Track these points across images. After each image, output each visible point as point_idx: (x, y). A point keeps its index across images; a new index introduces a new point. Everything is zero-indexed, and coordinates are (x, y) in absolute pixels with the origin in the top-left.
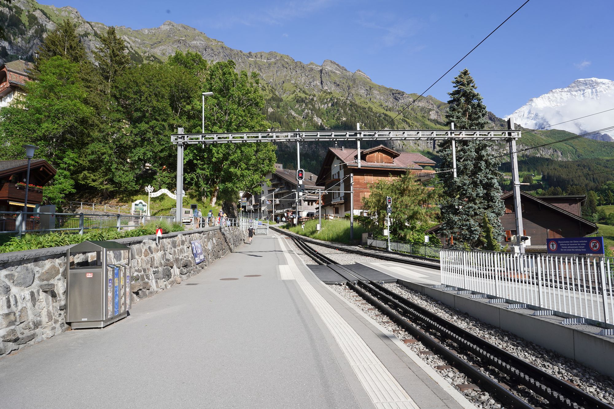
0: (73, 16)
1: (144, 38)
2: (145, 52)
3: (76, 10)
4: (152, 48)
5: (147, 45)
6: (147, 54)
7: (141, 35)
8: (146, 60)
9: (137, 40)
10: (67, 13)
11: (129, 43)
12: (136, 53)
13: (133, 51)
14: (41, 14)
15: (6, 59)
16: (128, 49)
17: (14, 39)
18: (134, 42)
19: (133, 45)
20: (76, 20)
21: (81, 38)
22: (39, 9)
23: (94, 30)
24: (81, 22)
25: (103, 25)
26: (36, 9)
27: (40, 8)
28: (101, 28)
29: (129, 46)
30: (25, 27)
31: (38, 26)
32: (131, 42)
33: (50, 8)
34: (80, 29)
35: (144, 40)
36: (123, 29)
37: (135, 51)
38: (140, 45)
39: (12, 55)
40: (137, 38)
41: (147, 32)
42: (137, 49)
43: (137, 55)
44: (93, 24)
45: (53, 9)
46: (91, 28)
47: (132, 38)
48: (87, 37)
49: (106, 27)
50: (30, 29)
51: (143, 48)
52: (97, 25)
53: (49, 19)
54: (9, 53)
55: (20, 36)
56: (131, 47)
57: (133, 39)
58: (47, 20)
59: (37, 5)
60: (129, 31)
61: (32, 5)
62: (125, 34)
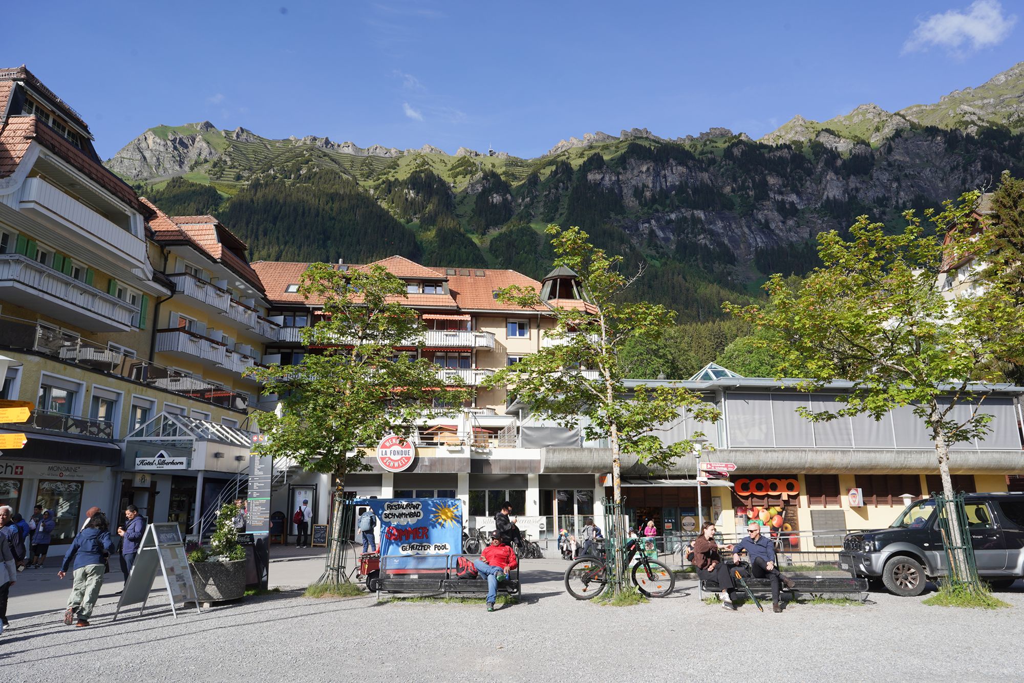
0: (870, 116)
1: (1001, 92)
2: (1010, 115)
3: (872, 106)
4: (1021, 102)
5: (1009, 102)
6: (1015, 117)
7: (993, 90)
8: (1015, 127)
9: (985, 101)
10: (860, 117)
11: (974, 114)
12: (992, 124)
13: (985, 124)
14: (827, 135)
15: (796, 217)
16: (975, 125)
17: (802, 185)
18: (982, 108)
19: (981, 113)
20: (877, 120)
21: (892, 143)
22: (822, 130)
23: (908, 121)
24: (885, 118)
25: (920, 106)
26: (819, 132)
27: (824, 128)
28: (917, 113)
29: (975, 118)
30: (811, 164)
31: (827, 154)
32: (977, 111)
33: (836, 120)
34: (887, 130)
35: (1000, 96)
36: (956, 96)
37: (988, 122)
38: (995, 107)
39: (803, 209)
40: (985, 98)
41: (1002, 78)
42: (991, 118)
43: (995, 128)
44: (902, 113)
45: (839, 121)
46: (903, 120)
47: (976, 103)
48: (901, 137)
49: (925, 108)
50: (817, 163)
51: (1004, 110)
52: (909, 112)
53: (839, 137)
54: (799, 207)
55: (808, 178)
56: (979, 119)
57: (979, 103)
58: (837, 139)
59: (817, 126)
60: (969, 93)
61: (812, 130)
62: (961, 102)
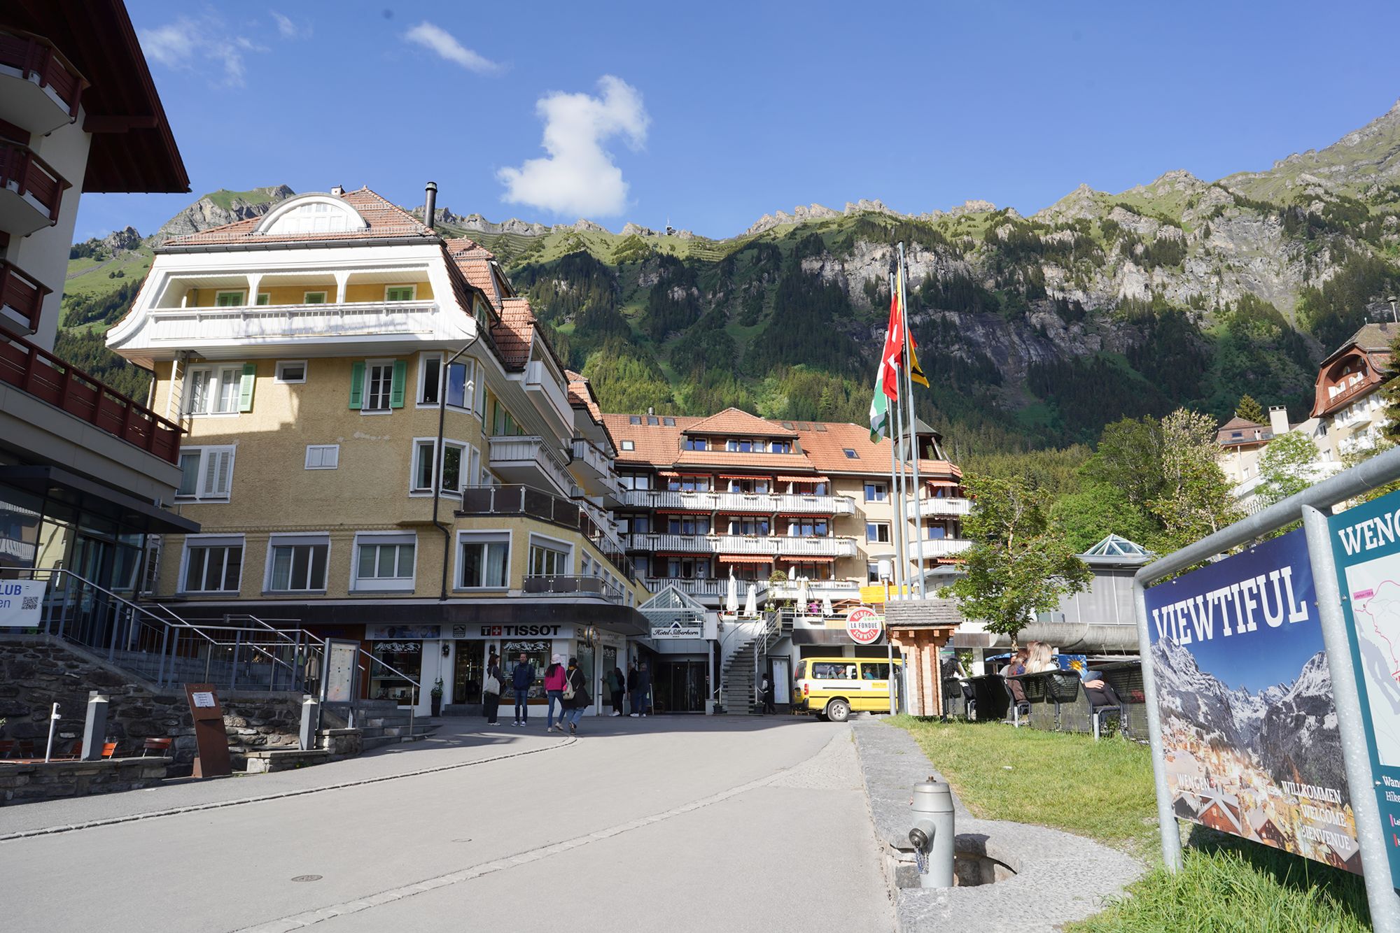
0: (1180, 187)
1: (1354, 157)
2: (1368, 188)
3: (1183, 173)
4: (1381, 171)
5: (1365, 170)
6: (1374, 191)
7: (1343, 154)
8: (1374, 204)
9: (1334, 169)
10: (1168, 187)
11: (1320, 186)
12: (1344, 199)
13: (1334, 200)
14: (1123, 211)
15: (1083, 322)
16: (1321, 200)
17: (1090, 280)
18: (1329, 177)
19: (1328, 184)
20: (1189, 192)
21: (1210, 223)
22: (1117, 205)
23: (1232, 194)
24: (1200, 191)
25: (1246, 174)
26: (1112, 208)
27: (1119, 203)
28: (1242, 183)
29: (1320, 191)
30: (1102, 250)
31: (1124, 238)
32: (1323, 182)
33: (1134, 192)
34: (1203, 206)
35: (1353, 162)
36: (1294, 161)
37: (1338, 197)
38: (1347, 177)
39: (1092, 311)
40: (1333, 164)
41: (1356, 138)
42: (1342, 191)
43: (1347, 205)
44: (1222, 183)
45: (1139, 193)
46: (1225, 193)
47: (1321, 170)
48: (1222, 215)
49: (1253, 176)
50: (1111, 250)
51: (1358, 181)
52: (1233, 182)
53: (1139, 215)
54: (1086, 309)
55: (1098, 270)
56: (1326, 192)
57: (1325, 170)
58: (1136, 218)
59: (1110, 199)
60: (1311, 158)
61: (1103, 205)
62: (1302, 170)
